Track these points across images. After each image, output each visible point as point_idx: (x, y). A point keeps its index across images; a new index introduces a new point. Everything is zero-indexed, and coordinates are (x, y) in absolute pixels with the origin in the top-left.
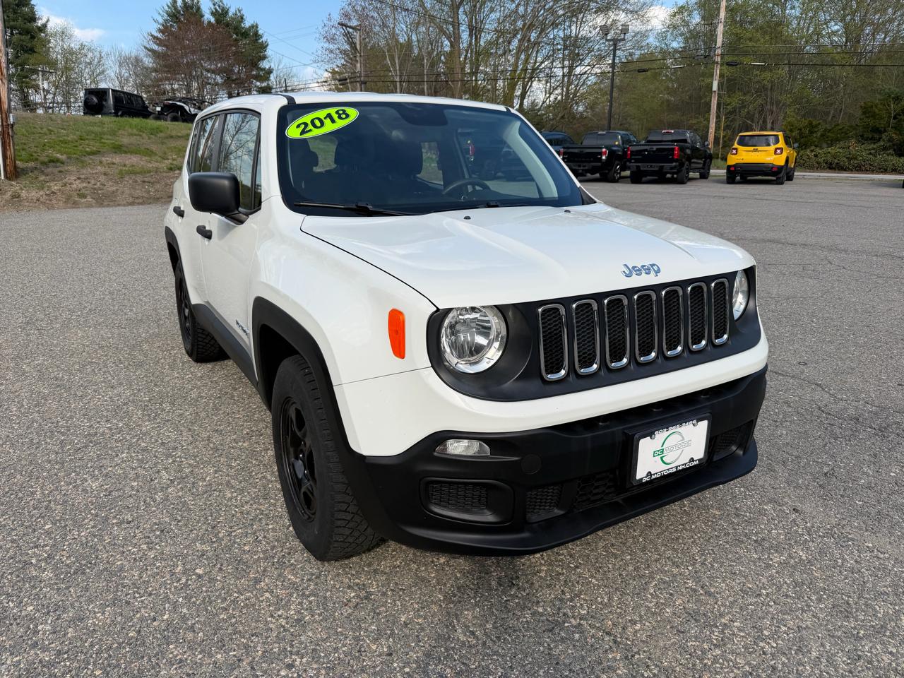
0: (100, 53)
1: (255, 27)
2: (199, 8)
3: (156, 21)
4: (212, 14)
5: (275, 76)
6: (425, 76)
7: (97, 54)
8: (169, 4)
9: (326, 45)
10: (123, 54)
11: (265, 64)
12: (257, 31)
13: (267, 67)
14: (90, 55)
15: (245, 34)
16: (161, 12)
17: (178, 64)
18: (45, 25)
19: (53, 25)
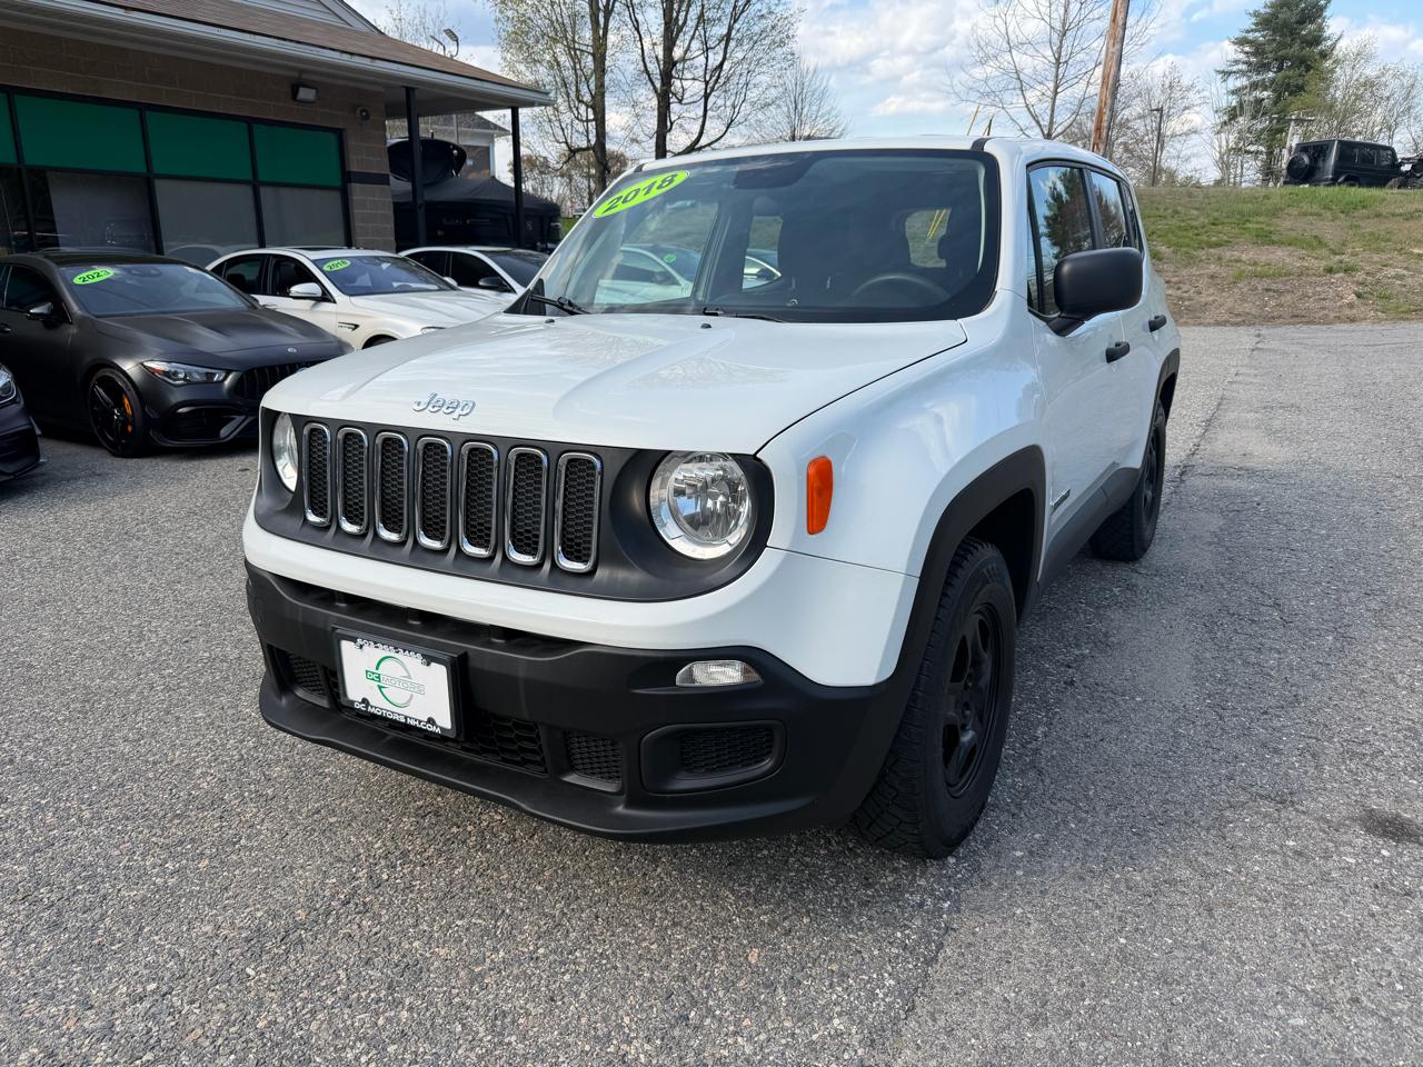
0: (1413, 76)
18: (1333, 47)
19: (1343, 47)
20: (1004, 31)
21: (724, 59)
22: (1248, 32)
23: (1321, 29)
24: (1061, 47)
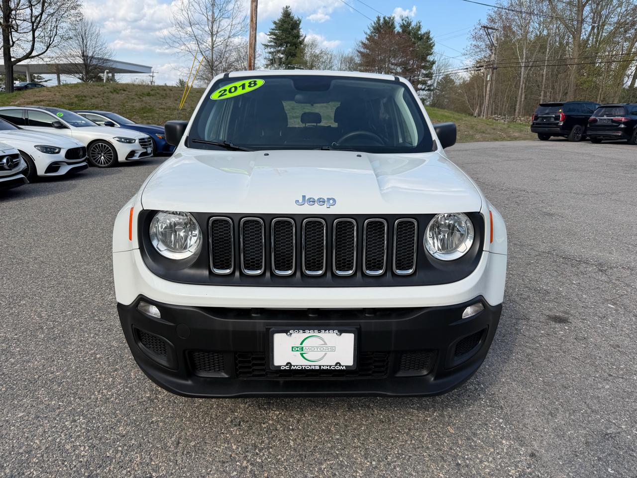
0: (331, 55)
1: (428, 33)
2: (393, 24)
3: (366, 33)
4: (401, 26)
5: (436, 66)
6: (546, 62)
7: (329, 56)
8: (375, 22)
9: (474, 43)
10: (344, 55)
11: (430, 58)
12: (429, 35)
13: (432, 60)
14: (325, 57)
15: (420, 38)
16: (370, 27)
17: (374, 61)
18: (303, 40)
19: (308, 39)
20: (187, 17)
21: (43, 11)
22: (273, 30)
23: (298, 32)
24: (212, 27)
